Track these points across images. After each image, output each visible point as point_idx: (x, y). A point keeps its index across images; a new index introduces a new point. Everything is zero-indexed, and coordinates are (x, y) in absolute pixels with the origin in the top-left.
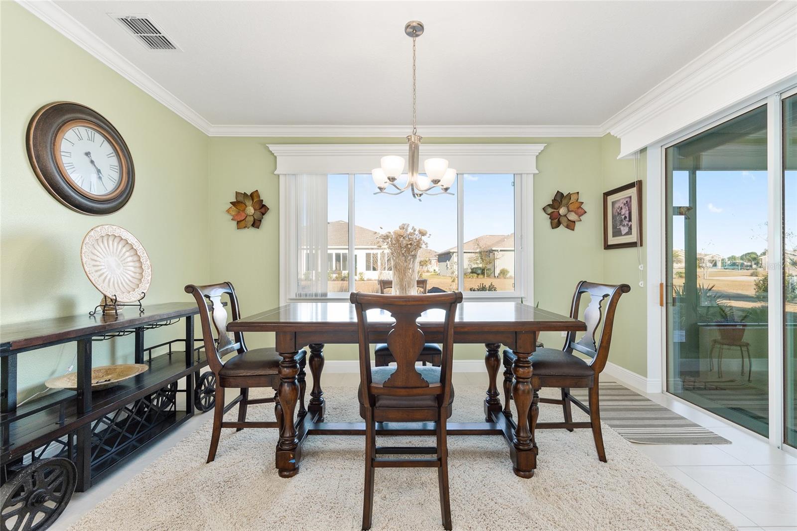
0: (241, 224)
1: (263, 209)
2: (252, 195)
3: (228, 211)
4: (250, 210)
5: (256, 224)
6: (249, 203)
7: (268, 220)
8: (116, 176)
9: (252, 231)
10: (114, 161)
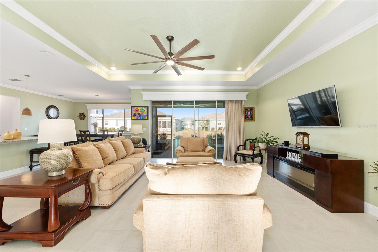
0: (80, 119)
1: (85, 116)
2: (83, 113)
3: (78, 117)
4: (82, 116)
5: (83, 119)
6: (82, 115)
7: (86, 118)
8: (56, 114)
9: (83, 120)
10: (56, 112)
